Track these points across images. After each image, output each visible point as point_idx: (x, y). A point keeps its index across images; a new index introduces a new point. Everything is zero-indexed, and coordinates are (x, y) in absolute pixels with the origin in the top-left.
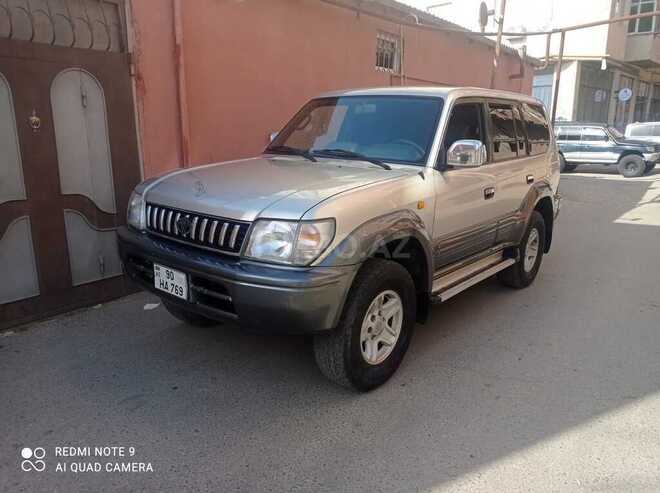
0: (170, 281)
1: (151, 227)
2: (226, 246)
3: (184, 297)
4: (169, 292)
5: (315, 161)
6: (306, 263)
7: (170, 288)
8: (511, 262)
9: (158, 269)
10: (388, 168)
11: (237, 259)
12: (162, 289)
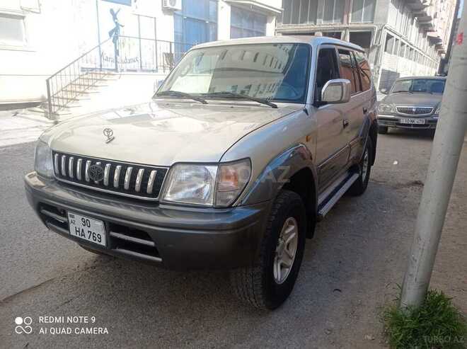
0: (86, 229)
1: (60, 175)
2: (143, 191)
3: (103, 243)
4: (87, 239)
5: (206, 103)
6: (227, 205)
7: (87, 235)
8: (356, 176)
9: (73, 217)
10: (275, 107)
11: (156, 204)
12: (78, 236)
